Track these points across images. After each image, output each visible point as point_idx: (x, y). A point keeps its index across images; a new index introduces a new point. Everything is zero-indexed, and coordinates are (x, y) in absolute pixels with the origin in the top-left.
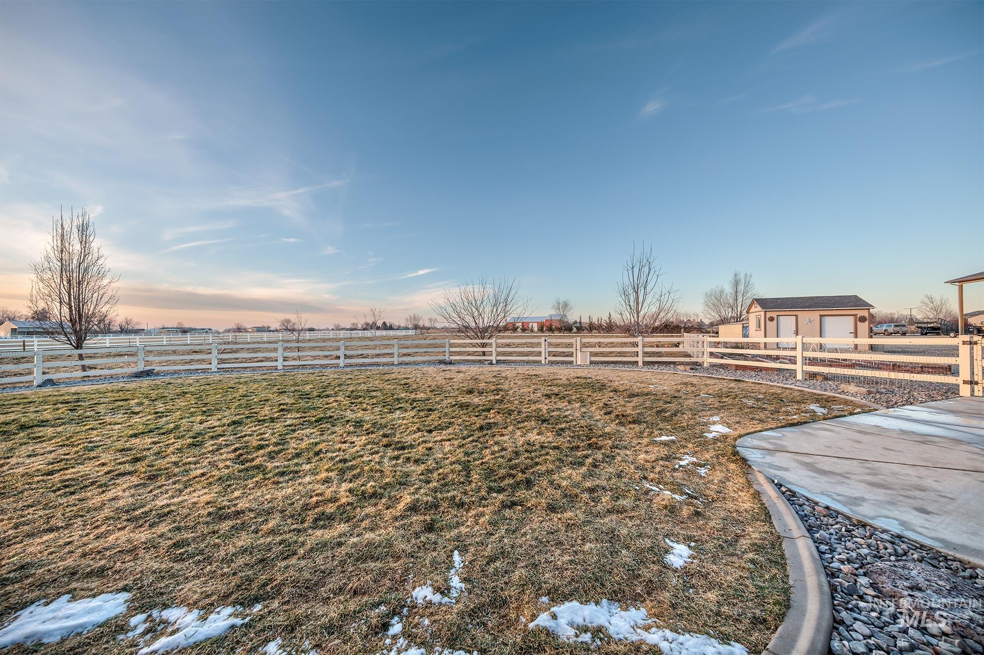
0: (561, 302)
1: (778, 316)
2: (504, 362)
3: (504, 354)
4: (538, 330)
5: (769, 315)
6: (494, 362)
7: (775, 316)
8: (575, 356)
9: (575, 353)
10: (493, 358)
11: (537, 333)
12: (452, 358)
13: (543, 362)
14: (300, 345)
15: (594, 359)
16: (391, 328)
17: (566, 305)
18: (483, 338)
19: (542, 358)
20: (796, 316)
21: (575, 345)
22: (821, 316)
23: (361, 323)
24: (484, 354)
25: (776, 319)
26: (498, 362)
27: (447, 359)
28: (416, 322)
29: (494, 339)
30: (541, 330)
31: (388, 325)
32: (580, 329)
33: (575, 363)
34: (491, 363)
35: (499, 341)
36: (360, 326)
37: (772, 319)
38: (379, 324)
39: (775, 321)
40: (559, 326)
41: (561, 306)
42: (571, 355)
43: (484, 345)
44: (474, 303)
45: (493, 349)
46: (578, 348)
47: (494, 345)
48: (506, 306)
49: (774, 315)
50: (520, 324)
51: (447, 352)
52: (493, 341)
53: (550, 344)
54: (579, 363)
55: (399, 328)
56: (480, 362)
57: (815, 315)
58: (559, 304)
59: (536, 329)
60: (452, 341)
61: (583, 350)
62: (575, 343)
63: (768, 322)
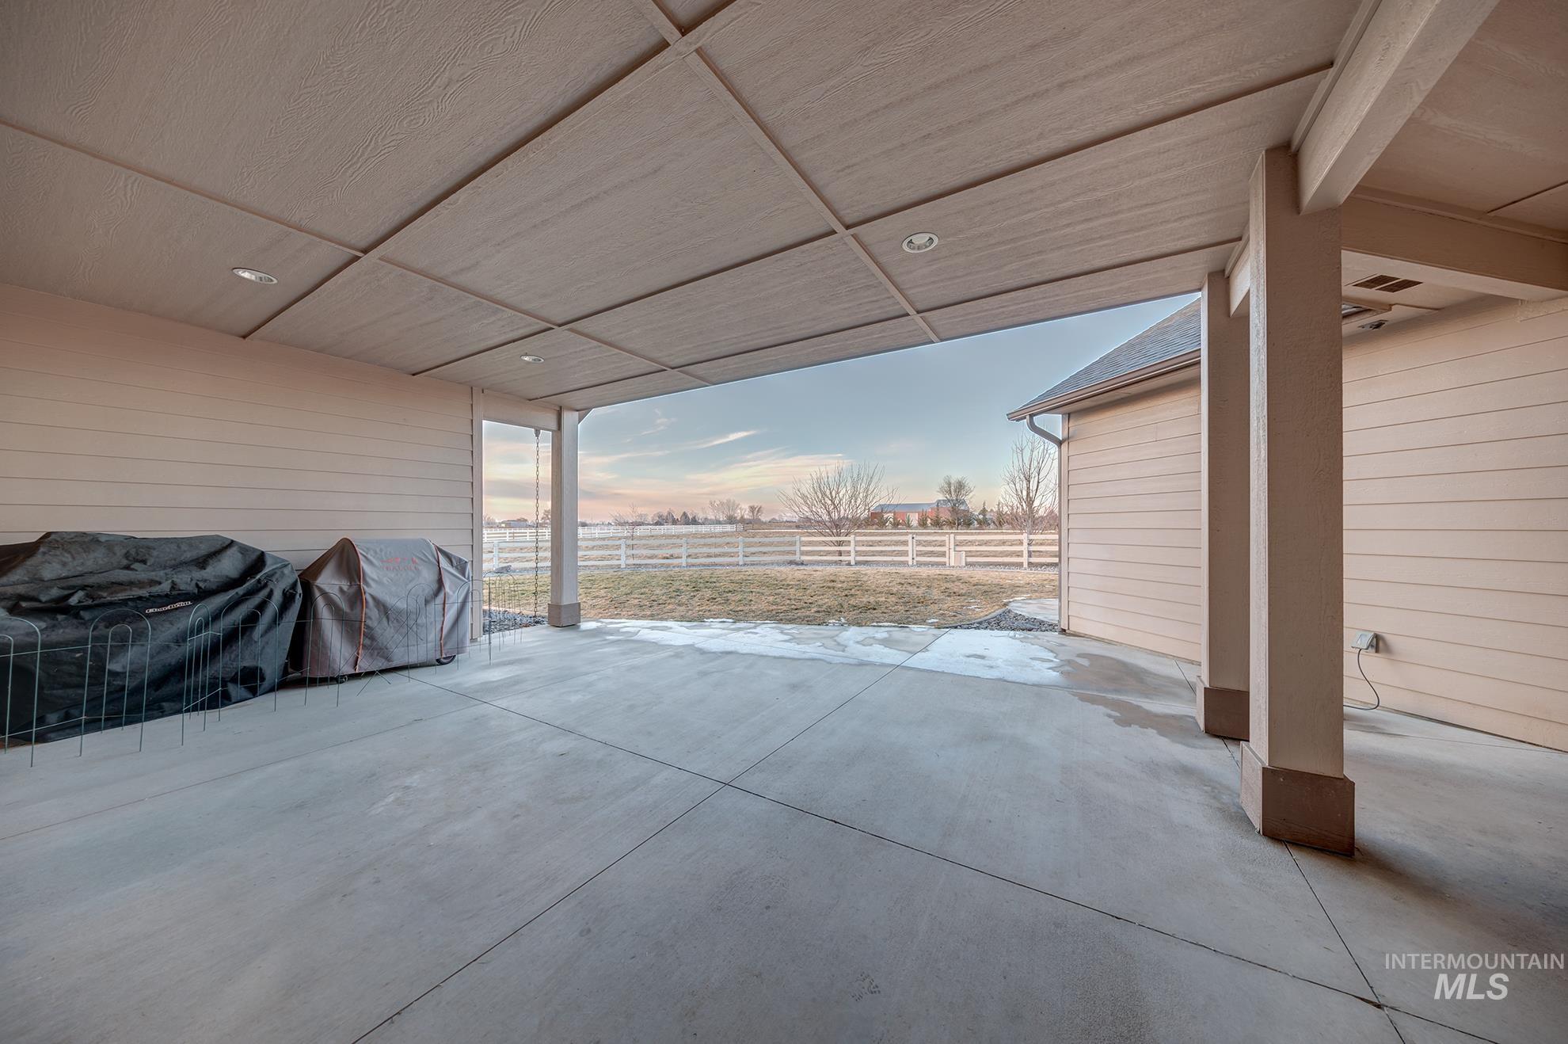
0: (952, 482)
2: (866, 563)
3: (865, 554)
4: (920, 525)
6: (853, 563)
8: (947, 557)
9: (947, 552)
10: (852, 559)
11: (916, 528)
12: (805, 558)
13: (910, 563)
14: (634, 542)
15: (970, 559)
16: (694, 522)
17: (960, 486)
18: (838, 535)
19: (909, 559)
21: (947, 544)
23: (650, 513)
24: (840, 553)
26: (857, 563)
27: (798, 559)
28: (731, 513)
29: (853, 536)
30: (923, 524)
31: (691, 517)
32: (983, 523)
33: (948, 565)
34: (849, 564)
35: (858, 538)
36: (649, 520)
38: (677, 516)
40: (950, 519)
41: (953, 488)
42: (943, 554)
43: (840, 544)
44: (828, 493)
45: (851, 548)
46: (952, 546)
47: (852, 543)
48: (866, 497)
50: (891, 515)
51: (798, 551)
52: (851, 538)
53: (919, 543)
54: (952, 564)
55: (705, 522)
56: (836, 563)
58: (949, 484)
59: (915, 523)
60: (803, 539)
61: (958, 548)
62: (947, 542)
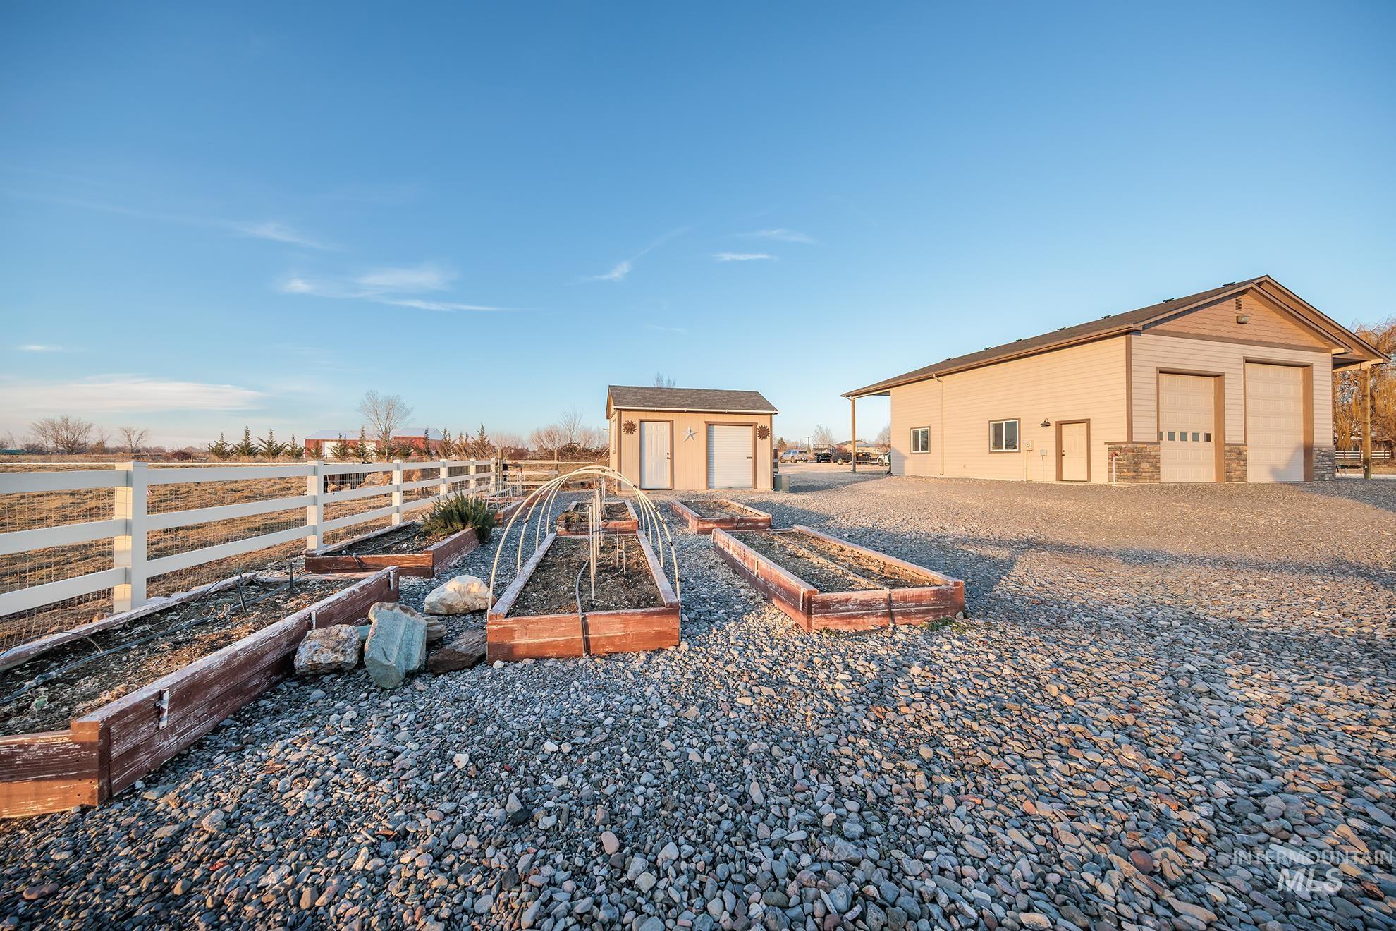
1: (641, 421)
5: (627, 418)
7: (637, 423)
20: (671, 422)
22: (710, 425)
25: (637, 427)
37: (630, 428)
39: (636, 433)
49: (634, 418)
57: (698, 422)
63: (624, 433)
